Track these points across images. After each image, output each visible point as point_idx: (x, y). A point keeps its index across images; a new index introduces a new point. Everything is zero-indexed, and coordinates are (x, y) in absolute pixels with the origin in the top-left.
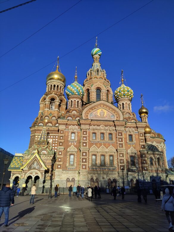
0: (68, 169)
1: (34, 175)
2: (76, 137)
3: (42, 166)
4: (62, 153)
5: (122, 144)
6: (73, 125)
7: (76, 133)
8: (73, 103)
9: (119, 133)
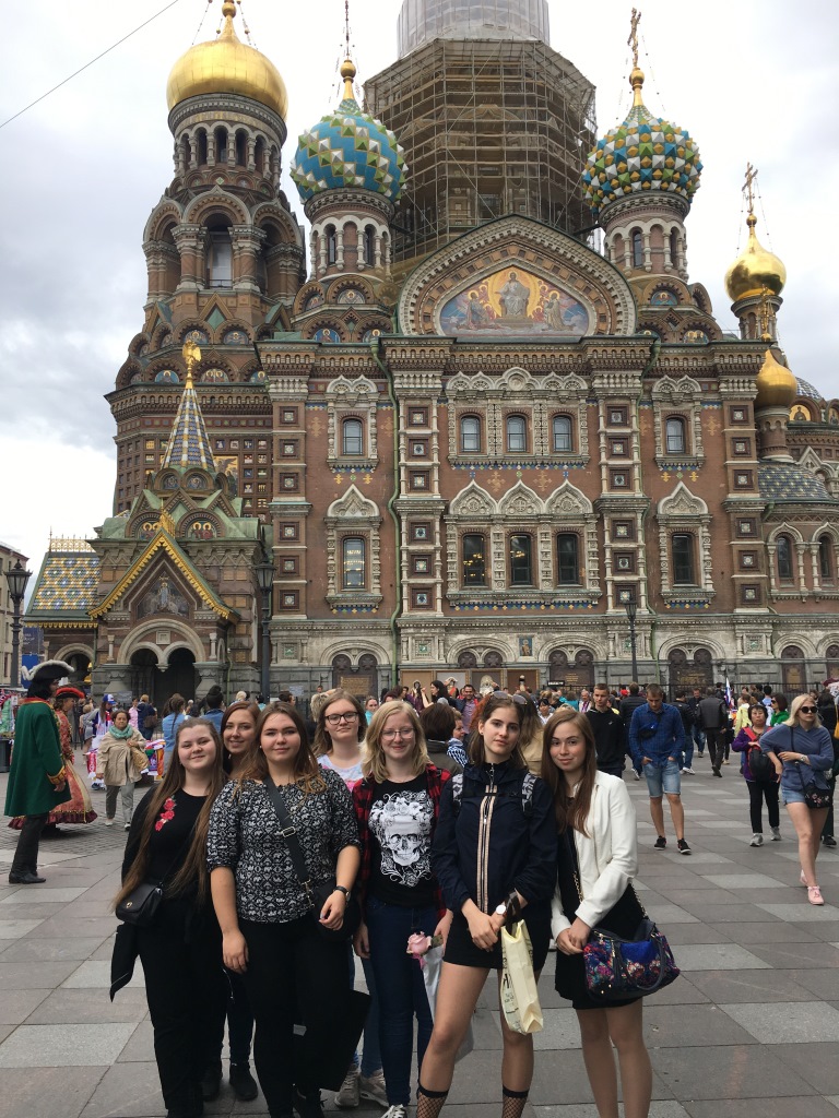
0: (335, 611)
1: (163, 647)
2: (370, 441)
3: (200, 600)
4: (297, 532)
5: (627, 472)
6: (346, 377)
7: (371, 421)
8: (340, 240)
9: (611, 409)
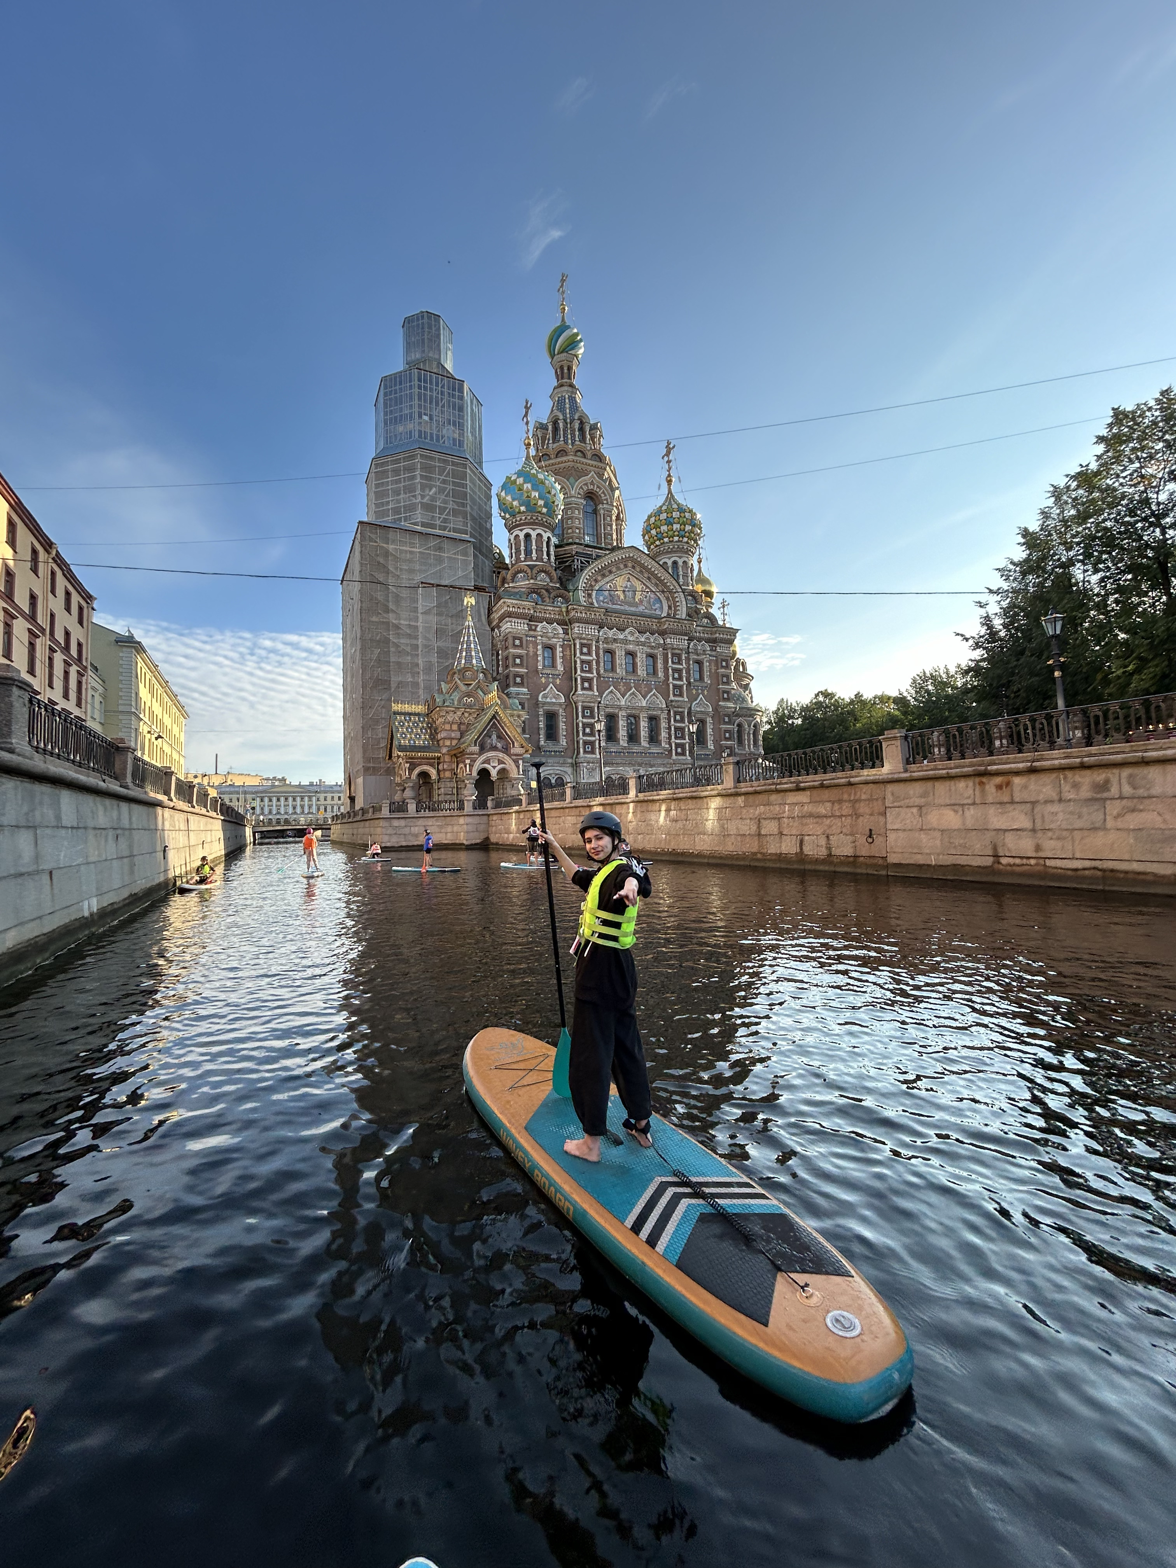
1: (494, 767)
2: (559, 661)
5: (681, 687)
6: (547, 623)
7: (559, 649)
9: (673, 655)
